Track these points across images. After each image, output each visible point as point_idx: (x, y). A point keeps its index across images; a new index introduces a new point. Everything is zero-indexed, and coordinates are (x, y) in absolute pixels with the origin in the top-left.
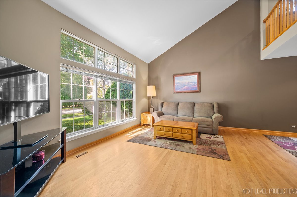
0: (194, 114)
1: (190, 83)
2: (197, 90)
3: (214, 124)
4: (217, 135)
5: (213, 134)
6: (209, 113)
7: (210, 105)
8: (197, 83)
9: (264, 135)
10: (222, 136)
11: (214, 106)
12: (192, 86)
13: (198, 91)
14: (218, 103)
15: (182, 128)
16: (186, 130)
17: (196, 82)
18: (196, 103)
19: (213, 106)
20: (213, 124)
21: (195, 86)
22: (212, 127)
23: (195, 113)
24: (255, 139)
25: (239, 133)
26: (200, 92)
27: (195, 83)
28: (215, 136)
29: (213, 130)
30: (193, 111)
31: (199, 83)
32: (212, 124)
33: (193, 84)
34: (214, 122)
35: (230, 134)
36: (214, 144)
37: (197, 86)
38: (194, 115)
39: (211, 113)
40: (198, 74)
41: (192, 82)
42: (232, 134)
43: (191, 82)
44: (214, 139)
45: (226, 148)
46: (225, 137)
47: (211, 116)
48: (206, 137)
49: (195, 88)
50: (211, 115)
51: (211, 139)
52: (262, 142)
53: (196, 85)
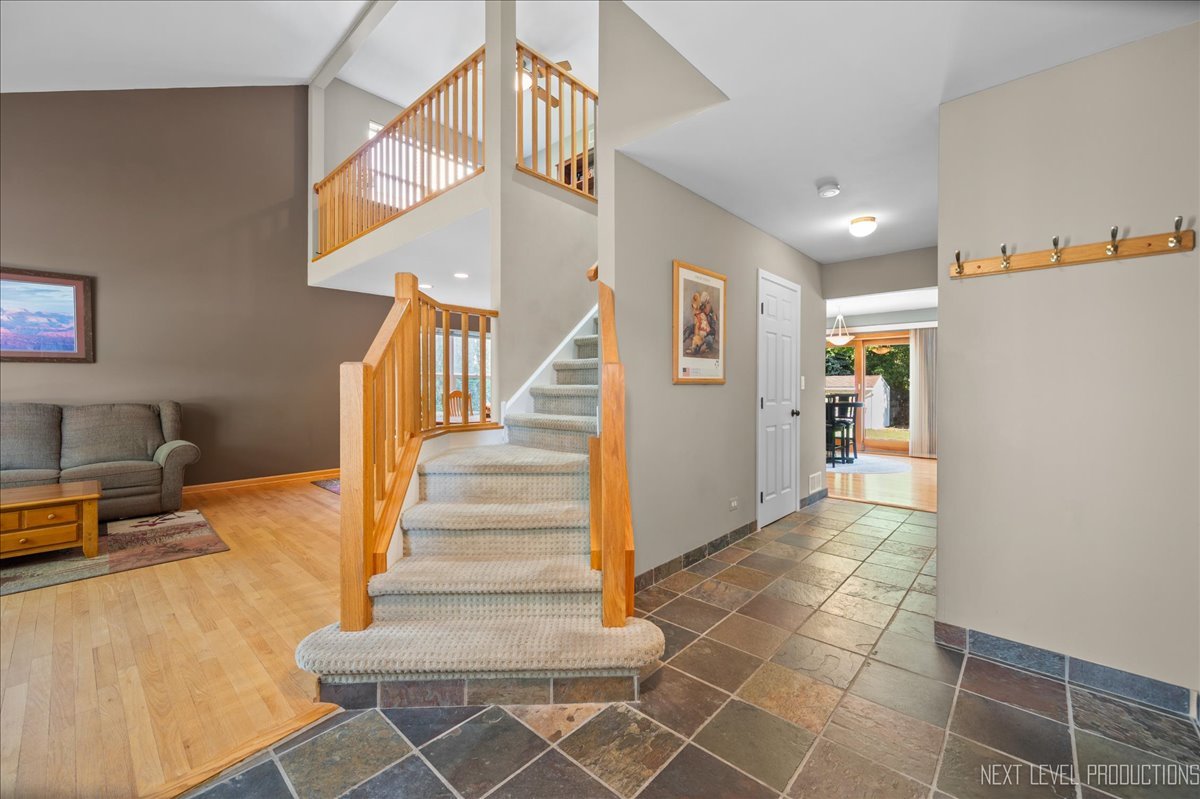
0: (60, 454)
1: (33, 315)
2: (76, 350)
3: (166, 476)
4: (177, 510)
5: (162, 512)
6: (141, 443)
7: (144, 412)
8: (78, 324)
9: (314, 483)
10: (197, 511)
11: (162, 414)
12: (45, 334)
13: (83, 356)
14: (177, 406)
15: (20, 509)
16: (50, 510)
17: (70, 318)
18: (71, 407)
19: (159, 415)
20: (162, 477)
21: (63, 334)
22: (157, 488)
23: (64, 451)
24: (293, 494)
25: (250, 493)
26: (94, 361)
27: (62, 319)
28: (172, 516)
29: (161, 498)
30: (54, 443)
31: (86, 323)
32: (158, 476)
33: (52, 324)
34: (165, 471)
35: (221, 500)
36: (174, 534)
37: (73, 334)
38: (63, 460)
39: (149, 444)
40: (81, 283)
41: (43, 311)
42: (229, 499)
43: (39, 314)
44: (168, 523)
45: (214, 532)
46: (205, 511)
47: (150, 452)
48: (136, 526)
49: (66, 343)
50: (149, 448)
51: (158, 526)
52: (308, 497)
53: (70, 330)
